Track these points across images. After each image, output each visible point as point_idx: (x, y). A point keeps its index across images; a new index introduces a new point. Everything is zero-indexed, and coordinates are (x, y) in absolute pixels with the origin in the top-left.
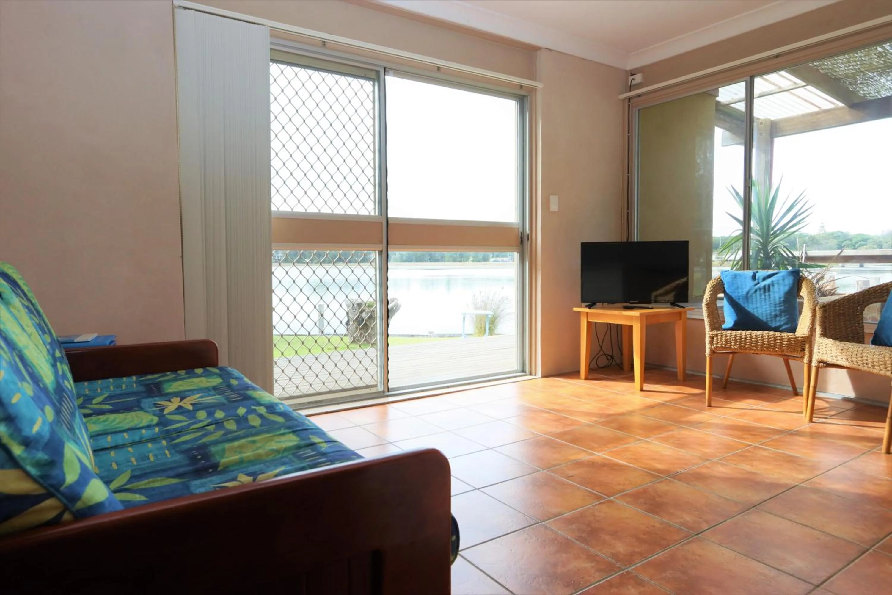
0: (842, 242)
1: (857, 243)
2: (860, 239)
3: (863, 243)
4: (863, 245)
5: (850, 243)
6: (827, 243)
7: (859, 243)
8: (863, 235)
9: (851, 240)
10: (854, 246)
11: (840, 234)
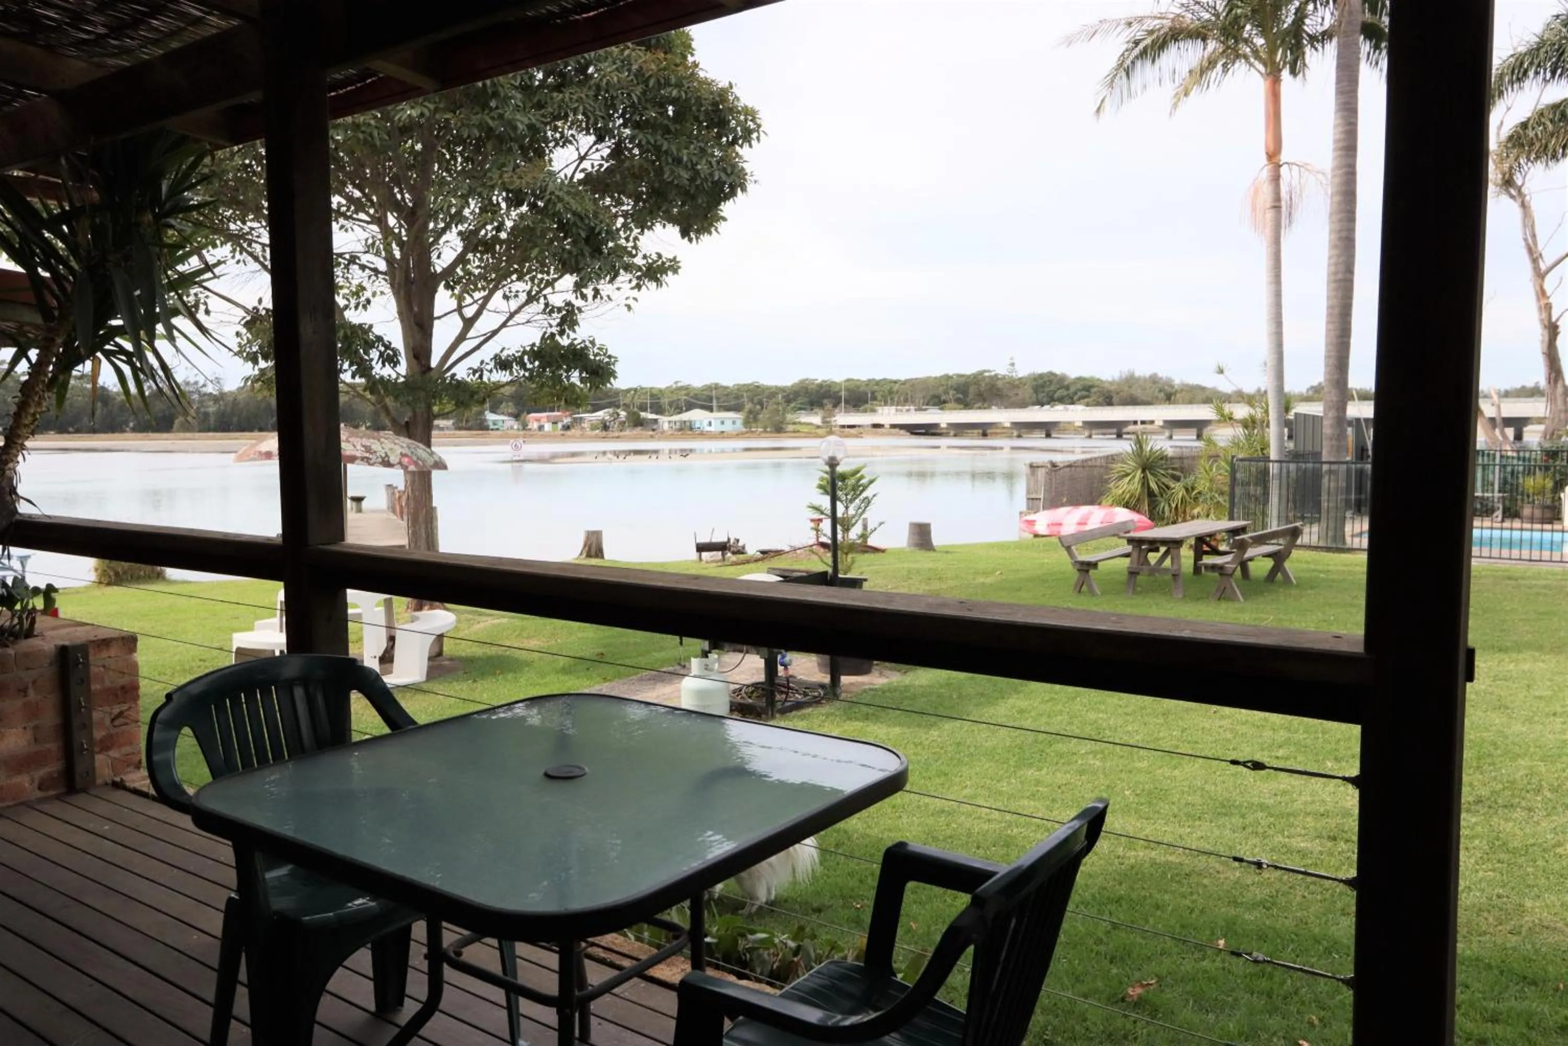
0: (1055, 392)
1: (1075, 393)
2: (1079, 386)
3: (1084, 393)
4: (1083, 397)
5: (1065, 393)
6: (1017, 394)
7: (1079, 394)
8: (1085, 379)
9: (1067, 388)
10: (1072, 398)
11: (1052, 377)
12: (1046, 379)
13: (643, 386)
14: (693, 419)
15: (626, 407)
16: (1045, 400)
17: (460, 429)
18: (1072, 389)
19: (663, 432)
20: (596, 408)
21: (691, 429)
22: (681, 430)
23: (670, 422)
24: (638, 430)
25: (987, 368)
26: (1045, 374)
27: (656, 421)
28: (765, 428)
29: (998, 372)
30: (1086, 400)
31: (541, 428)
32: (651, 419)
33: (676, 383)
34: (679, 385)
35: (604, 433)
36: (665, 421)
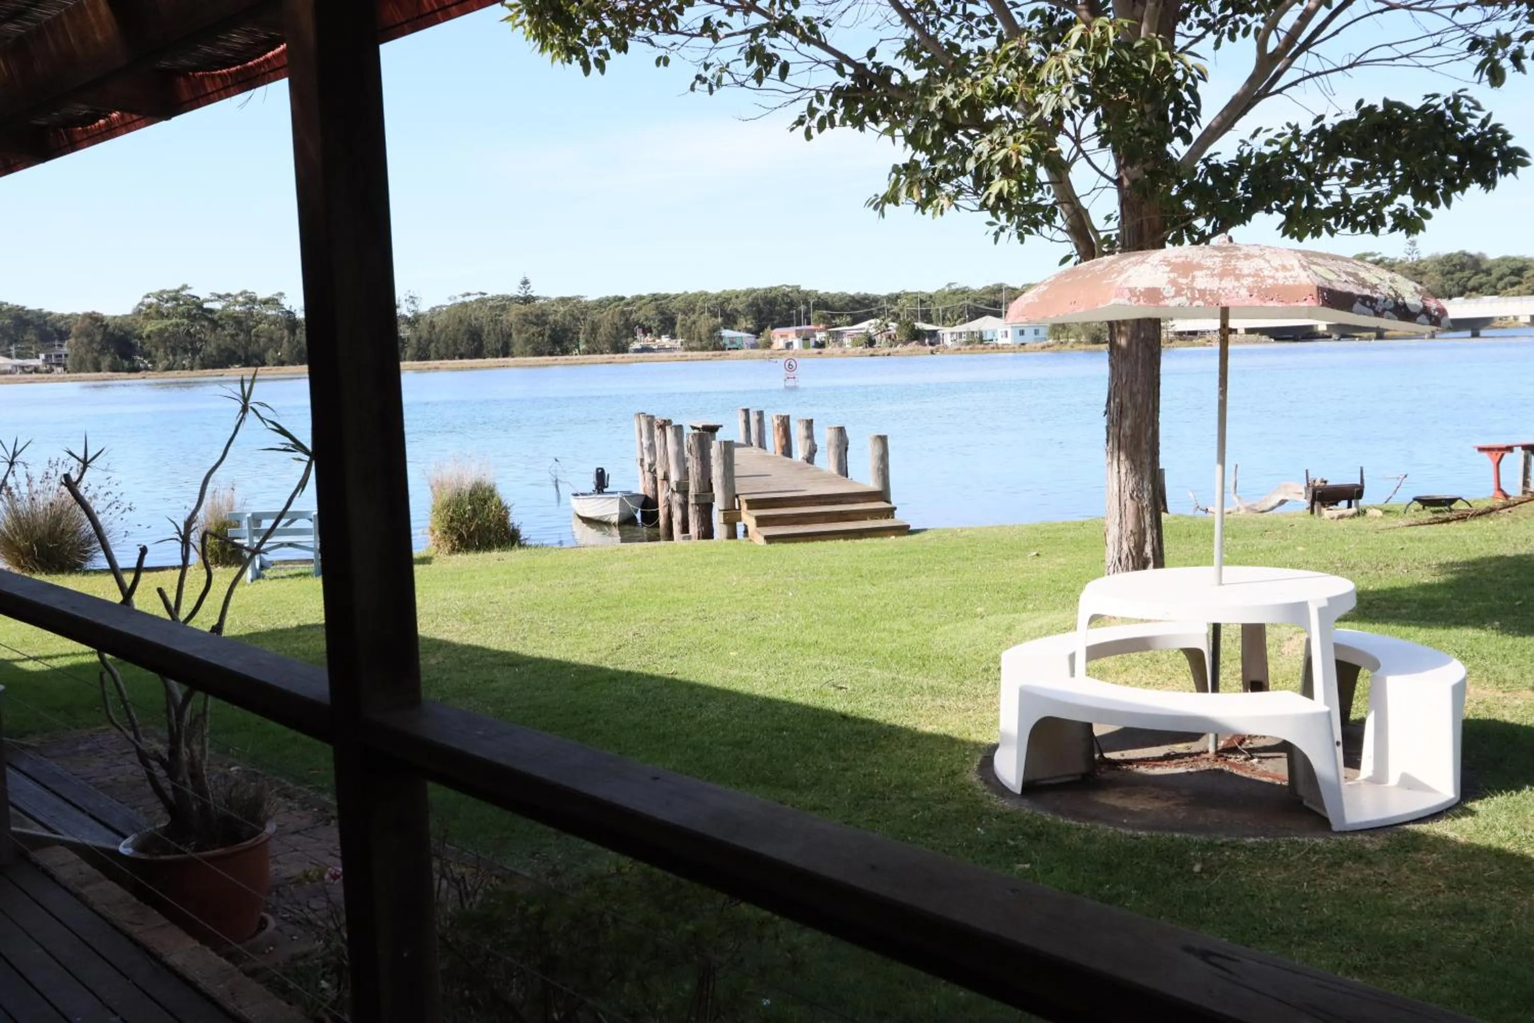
1: (1500, 279)
2: (1504, 269)
3: (1514, 278)
4: (1513, 285)
5: (1486, 280)
7: (1506, 280)
9: (1488, 272)
10: (1495, 287)
11: (1465, 260)
12: (1456, 261)
13: (909, 290)
14: (983, 329)
15: (896, 317)
16: (1455, 290)
17: (692, 349)
18: (1495, 274)
19: (946, 347)
20: (856, 320)
21: (981, 341)
22: (968, 343)
23: (952, 333)
24: (913, 345)
25: (1369, 251)
26: (1456, 255)
27: (934, 333)
28: (1077, 336)
29: (1385, 255)
30: (1516, 288)
31: (789, 345)
32: (928, 331)
33: (949, 285)
34: (953, 287)
35: (870, 350)
36: (946, 333)
